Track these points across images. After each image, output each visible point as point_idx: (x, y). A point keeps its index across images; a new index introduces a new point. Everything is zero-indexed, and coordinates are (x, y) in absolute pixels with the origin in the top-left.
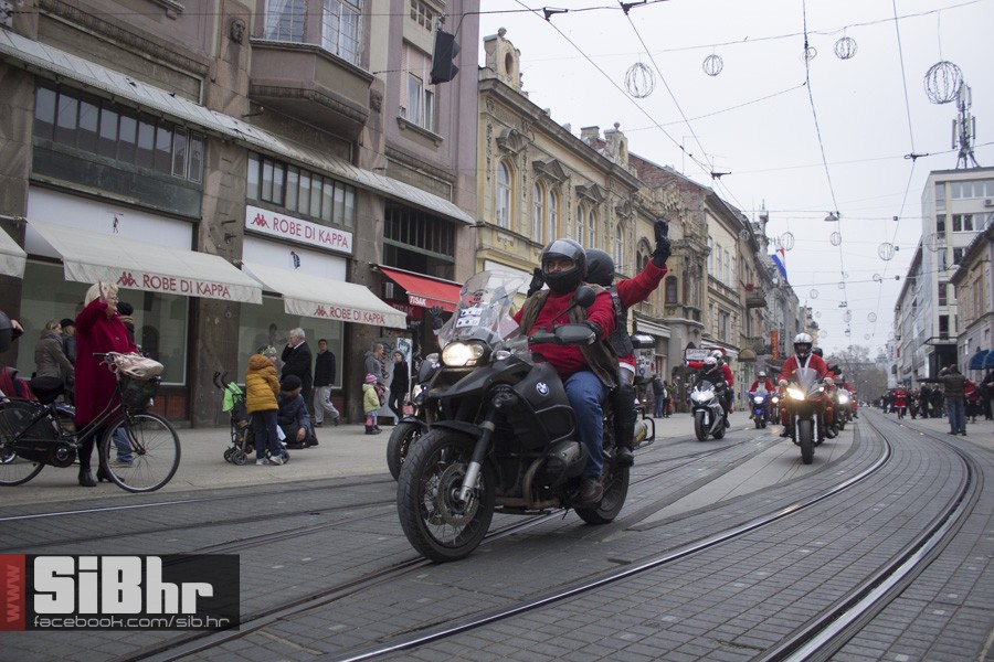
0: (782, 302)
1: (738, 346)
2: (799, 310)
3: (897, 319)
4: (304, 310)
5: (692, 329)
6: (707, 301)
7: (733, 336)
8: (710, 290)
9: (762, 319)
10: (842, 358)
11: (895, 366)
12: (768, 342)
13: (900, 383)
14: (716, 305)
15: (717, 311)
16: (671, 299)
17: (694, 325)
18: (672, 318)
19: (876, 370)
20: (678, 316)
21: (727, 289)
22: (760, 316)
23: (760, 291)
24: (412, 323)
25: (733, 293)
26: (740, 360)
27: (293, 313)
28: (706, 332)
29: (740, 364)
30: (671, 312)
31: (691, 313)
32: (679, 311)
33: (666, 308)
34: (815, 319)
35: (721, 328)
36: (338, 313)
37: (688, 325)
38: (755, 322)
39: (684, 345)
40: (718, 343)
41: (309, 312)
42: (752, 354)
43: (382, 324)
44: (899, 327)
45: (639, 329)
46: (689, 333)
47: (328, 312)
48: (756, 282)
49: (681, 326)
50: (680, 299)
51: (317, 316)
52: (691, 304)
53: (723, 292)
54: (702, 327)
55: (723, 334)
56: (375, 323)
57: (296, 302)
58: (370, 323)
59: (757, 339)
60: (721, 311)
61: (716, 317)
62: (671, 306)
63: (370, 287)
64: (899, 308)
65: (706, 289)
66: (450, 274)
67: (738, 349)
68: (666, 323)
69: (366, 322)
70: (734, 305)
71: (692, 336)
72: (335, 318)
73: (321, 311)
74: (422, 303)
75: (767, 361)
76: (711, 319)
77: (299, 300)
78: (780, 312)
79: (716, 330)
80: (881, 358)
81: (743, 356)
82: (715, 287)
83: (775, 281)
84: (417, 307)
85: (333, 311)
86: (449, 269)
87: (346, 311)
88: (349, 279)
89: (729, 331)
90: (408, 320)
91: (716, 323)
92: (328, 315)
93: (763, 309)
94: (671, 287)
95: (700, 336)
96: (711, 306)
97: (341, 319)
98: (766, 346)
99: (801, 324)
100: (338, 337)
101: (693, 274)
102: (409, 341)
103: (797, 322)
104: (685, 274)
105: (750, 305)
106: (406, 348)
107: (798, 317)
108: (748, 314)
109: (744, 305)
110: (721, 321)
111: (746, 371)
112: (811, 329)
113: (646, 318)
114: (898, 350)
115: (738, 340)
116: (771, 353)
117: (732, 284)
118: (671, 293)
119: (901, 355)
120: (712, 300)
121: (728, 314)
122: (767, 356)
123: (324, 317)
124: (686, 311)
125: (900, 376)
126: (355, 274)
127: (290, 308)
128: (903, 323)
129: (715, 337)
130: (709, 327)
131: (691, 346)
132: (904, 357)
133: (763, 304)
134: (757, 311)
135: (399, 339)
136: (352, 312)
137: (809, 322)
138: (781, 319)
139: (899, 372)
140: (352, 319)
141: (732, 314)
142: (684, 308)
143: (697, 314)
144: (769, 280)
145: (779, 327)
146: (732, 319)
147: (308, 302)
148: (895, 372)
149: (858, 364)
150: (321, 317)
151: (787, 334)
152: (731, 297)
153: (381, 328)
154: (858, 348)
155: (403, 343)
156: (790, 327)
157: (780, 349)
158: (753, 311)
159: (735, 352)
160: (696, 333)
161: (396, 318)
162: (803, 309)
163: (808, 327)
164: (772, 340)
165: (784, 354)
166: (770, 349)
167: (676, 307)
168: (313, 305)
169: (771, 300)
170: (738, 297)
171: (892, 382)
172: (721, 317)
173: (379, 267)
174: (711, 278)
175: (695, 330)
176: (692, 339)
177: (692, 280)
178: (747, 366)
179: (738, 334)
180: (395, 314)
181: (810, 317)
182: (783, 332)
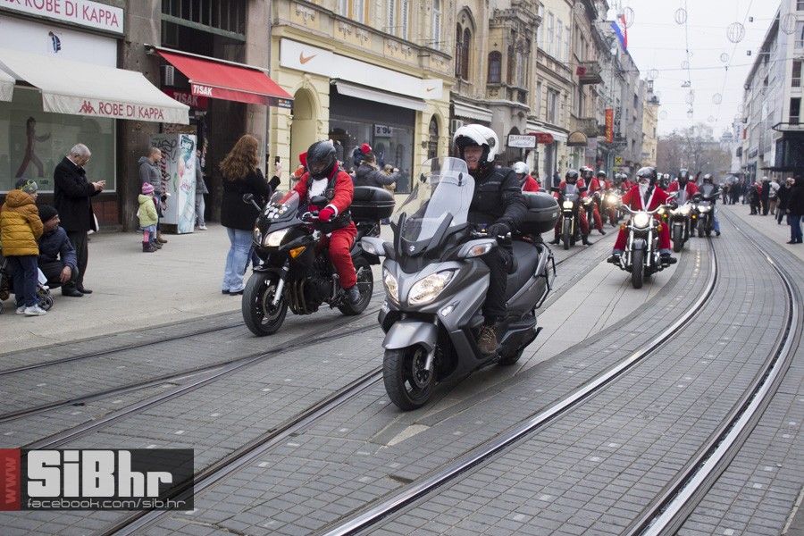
0: (620, 73)
1: (568, 129)
2: (638, 84)
3: (745, 97)
4: (67, 107)
5: (516, 112)
6: (535, 78)
7: (563, 117)
8: (539, 66)
9: (597, 95)
10: (682, 135)
11: (740, 148)
12: (602, 121)
13: (742, 168)
14: (545, 82)
15: (545, 90)
16: (494, 78)
17: (519, 107)
18: (494, 100)
19: (720, 151)
20: (501, 97)
21: (558, 64)
22: (595, 93)
23: (595, 65)
24: (197, 113)
25: (565, 68)
26: (569, 144)
27: (54, 110)
28: (533, 114)
29: (569, 148)
30: (494, 92)
31: (515, 94)
32: (503, 92)
33: (487, 87)
34: (655, 93)
35: (550, 109)
36: (108, 109)
37: (512, 108)
38: (588, 99)
39: (507, 130)
40: (547, 126)
41: (73, 109)
42: (582, 137)
43: (160, 120)
44: (748, 106)
45: (457, 113)
46: (513, 116)
47: (96, 108)
48: (591, 55)
49: (504, 108)
50: (504, 78)
51: (83, 113)
52: (516, 84)
53: (553, 68)
54: (527, 110)
55: (551, 115)
56: (152, 119)
57: (57, 98)
58: (146, 119)
59: (590, 120)
60: (550, 89)
61: (544, 96)
62: (493, 85)
63: (146, 74)
64: (748, 86)
65: (534, 64)
66: (241, 55)
67: (567, 132)
68: (488, 106)
69: (142, 119)
70: (565, 81)
71: (517, 119)
72: (105, 115)
73: (88, 108)
74: (207, 92)
75: (599, 143)
76: (538, 100)
77: (60, 95)
78: (618, 88)
79: (543, 111)
80: (727, 137)
81: (573, 140)
82: (544, 62)
83: (614, 52)
84: (201, 98)
85: (102, 107)
86: (239, 50)
87: (117, 107)
88: (120, 64)
89: (559, 112)
90: (191, 112)
91: (544, 104)
92: (96, 112)
93: (598, 87)
94: (495, 64)
95: (525, 120)
96: (539, 83)
97: (112, 116)
98: (600, 127)
99: (639, 99)
100: (110, 132)
101: (520, 49)
102: (193, 138)
103: (636, 97)
104: (511, 49)
105: (582, 82)
106: (190, 145)
107: (636, 92)
108: (581, 91)
109: (577, 81)
110: (550, 101)
111: (576, 156)
112: (651, 105)
113: (465, 100)
114: (745, 131)
115: (568, 121)
116: (605, 134)
117: (563, 57)
118: (495, 71)
119: (748, 137)
120: (541, 77)
121: (558, 93)
122: (600, 138)
123: (92, 114)
124: (510, 91)
125: (745, 161)
126: (128, 57)
127: (50, 105)
128: (753, 101)
129: (543, 119)
130: (536, 108)
131: (515, 131)
132: (750, 140)
133: (598, 80)
134: (591, 88)
135: (181, 136)
136: (125, 107)
137: (649, 97)
138: (618, 95)
139: (743, 154)
140: (125, 117)
141: (562, 92)
142: (509, 89)
143: (523, 95)
144: (607, 51)
145: (615, 104)
146: (561, 98)
147: (71, 97)
148: (739, 154)
149: (700, 144)
150: (88, 114)
151: (624, 111)
152: (562, 73)
153: (161, 124)
154: (702, 126)
155: (186, 140)
156: (629, 104)
157: (615, 129)
158: (586, 87)
159: (565, 135)
160: (521, 116)
161: (176, 111)
162: (643, 83)
163: (648, 102)
164: (606, 120)
165: (619, 134)
166: (604, 129)
167: (499, 88)
168: (78, 100)
169: (607, 75)
170: (571, 72)
171: (736, 165)
172: (551, 96)
173: (157, 50)
174: (540, 52)
175: (520, 113)
176: (516, 123)
177: (518, 54)
178: (577, 150)
179: (569, 115)
180: (176, 108)
181: (650, 91)
182: (619, 111)
